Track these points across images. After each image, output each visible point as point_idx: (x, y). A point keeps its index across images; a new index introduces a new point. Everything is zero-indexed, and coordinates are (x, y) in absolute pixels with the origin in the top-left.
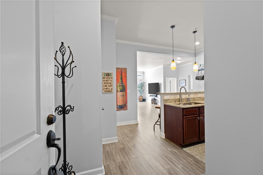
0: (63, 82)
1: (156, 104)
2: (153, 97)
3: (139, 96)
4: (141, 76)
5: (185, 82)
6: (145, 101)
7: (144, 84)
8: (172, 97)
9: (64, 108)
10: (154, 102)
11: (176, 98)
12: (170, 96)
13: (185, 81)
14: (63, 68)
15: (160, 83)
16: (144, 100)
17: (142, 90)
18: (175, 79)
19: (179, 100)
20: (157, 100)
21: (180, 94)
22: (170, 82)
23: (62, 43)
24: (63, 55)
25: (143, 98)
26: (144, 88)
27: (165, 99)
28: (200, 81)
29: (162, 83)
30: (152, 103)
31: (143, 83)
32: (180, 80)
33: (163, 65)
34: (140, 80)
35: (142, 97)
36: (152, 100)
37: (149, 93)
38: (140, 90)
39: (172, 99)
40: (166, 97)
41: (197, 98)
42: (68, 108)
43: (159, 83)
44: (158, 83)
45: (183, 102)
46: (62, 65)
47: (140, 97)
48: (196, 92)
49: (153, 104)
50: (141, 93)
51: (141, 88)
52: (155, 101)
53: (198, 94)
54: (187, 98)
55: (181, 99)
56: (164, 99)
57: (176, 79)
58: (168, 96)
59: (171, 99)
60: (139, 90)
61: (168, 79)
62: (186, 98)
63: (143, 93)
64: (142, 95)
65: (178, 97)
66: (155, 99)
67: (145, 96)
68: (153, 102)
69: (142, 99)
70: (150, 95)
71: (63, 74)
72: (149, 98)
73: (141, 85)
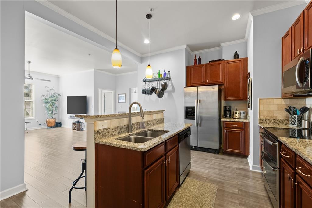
1: (82, 130)
2: (76, 119)
3: (48, 119)
4: (50, 81)
5: (125, 97)
6: (60, 126)
7: (59, 96)
8: (115, 123)
10: (78, 127)
11: (121, 125)
12: (110, 120)
13: (125, 95)
15: (89, 97)
16: (58, 125)
17: (55, 107)
18: (111, 93)
19: (128, 128)
20: (83, 124)
21: (130, 115)
22: (105, 96)
25: (57, 121)
26: (59, 104)
27: (99, 131)
28: (148, 95)
29: (91, 97)
30: (74, 129)
31: (57, 95)
32: (118, 95)
33: (94, 69)
34: (51, 90)
35: (54, 120)
36: (74, 124)
37: (68, 113)
38: (48, 108)
39: (115, 128)
40: (101, 125)
41: (152, 121)
43: (87, 96)
44: (85, 97)
45: (134, 132)
47: (50, 120)
48: (150, 112)
49: (76, 131)
50: (52, 113)
51: (51, 104)
52: (80, 126)
53: (152, 114)
54: (140, 123)
55: (131, 126)
56: (97, 129)
57: (113, 92)
58: (106, 121)
59: (112, 127)
60: (47, 106)
61: (101, 91)
62: (138, 122)
63: (56, 112)
64: (54, 116)
65: (125, 121)
66: (79, 122)
67: (60, 117)
68: (76, 127)
69: (54, 124)
70: (71, 117)
72: (68, 120)
73: (52, 98)
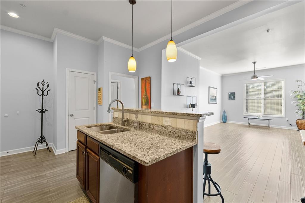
0: (43, 98)
9: (42, 110)
14: (43, 92)
23: (43, 80)
24: (43, 86)
42: (44, 110)
46: (42, 90)
71: (43, 94)
